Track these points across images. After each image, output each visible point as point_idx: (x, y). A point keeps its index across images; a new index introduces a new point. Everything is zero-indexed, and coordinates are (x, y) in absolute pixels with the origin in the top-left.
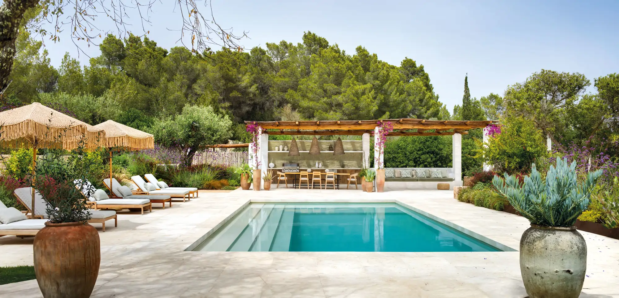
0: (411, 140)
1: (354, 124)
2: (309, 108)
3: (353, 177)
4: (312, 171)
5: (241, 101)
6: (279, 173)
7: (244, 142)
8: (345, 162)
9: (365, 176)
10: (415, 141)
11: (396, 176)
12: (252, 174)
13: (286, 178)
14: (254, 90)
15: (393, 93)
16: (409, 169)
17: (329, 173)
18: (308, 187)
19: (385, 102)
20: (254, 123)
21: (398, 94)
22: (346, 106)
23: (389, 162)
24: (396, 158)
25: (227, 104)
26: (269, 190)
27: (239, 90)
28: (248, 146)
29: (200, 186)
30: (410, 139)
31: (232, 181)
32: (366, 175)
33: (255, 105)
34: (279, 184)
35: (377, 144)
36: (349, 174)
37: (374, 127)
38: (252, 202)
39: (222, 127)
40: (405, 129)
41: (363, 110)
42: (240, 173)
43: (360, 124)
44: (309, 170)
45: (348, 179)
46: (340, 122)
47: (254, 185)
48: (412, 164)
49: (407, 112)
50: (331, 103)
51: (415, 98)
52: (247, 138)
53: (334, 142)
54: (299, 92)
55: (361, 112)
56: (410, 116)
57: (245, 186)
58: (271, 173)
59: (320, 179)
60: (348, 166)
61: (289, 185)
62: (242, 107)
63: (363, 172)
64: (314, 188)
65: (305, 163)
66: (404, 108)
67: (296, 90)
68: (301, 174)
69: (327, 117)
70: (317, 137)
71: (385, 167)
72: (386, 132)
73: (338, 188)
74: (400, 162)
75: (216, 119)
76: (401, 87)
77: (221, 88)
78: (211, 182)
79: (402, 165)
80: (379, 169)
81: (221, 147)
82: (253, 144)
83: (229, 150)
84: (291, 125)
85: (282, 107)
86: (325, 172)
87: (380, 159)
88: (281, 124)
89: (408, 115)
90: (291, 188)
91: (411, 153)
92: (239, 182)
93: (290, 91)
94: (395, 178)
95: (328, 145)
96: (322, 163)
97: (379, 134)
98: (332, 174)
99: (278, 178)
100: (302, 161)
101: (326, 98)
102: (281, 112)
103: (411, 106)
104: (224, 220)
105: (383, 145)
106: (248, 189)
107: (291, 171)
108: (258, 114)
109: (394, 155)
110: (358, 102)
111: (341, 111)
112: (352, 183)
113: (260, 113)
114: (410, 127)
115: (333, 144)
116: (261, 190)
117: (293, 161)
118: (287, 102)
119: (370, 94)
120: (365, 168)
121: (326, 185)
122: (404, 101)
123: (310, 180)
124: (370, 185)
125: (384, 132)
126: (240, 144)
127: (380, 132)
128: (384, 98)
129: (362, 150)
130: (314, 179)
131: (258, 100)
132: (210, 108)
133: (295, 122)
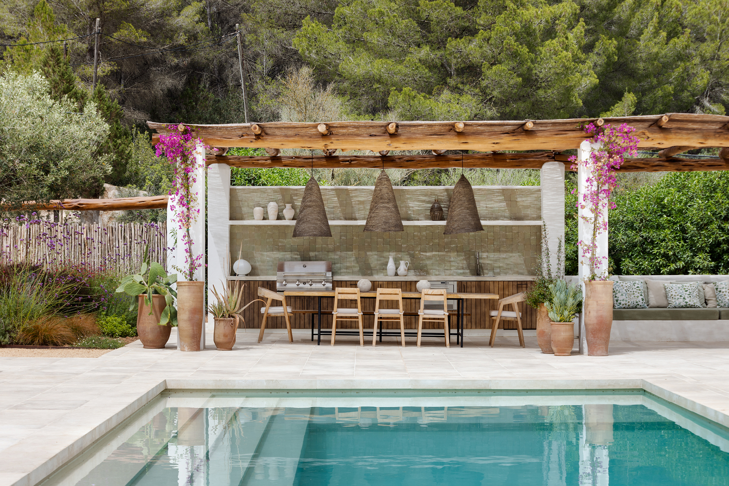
0: (701, 185)
1: (512, 133)
2: (370, 80)
3: (509, 308)
4: (375, 286)
5: (150, 57)
6: (264, 292)
7: (157, 190)
8: (485, 255)
9: (546, 304)
10: (715, 189)
11: (653, 302)
12: (176, 296)
13: (289, 310)
14: (189, 20)
15: (646, 31)
16: (693, 280)
17: (430, 291)
18: (361, 338)
19: (621, 60)
20: (181, 127)
21: (664, 34)
22: (491, 73)
23: (630, 257)
24: (652, 242)
25: (105, 68)
26: (231, 349)
27: (138, 23)
28: (164, 206)
29: (4, 335)
30: (697, 179)
31: (109, 318)
32: (550, 300)
33: (194, 71)
34: (266, 331)
35: (585, 196)
36: (497, 297)
37: (578, 140)
38: (170, 386)
39: (78, 142)
40: (680, 148)
41: (549, 87)
42: (134, 294)
43: (529, 133)
44: (364, 283)
45: (493, 313)
46: (465, 125)
47: (180, 331)
48: (706, 263)
49: (693, 95)
50: (442, 65)
51: (719, 48)
52: (164, 177)
53: (447, 190)
54: (340, 26)
55: (541, 92)
56: (703, 107)
57: (150, 336)
58: (236, 293)
59: (398, 313)
60: (493, 269)
61: (298, 333)
62: (152, 76)
63: (542, 290)
64: (380, 342)
65: (351, 258)
66: (683, 79)
67: (328, 22)
68: (338, 297)
69: (431, 109)
70: (396, 174)
71: (617, 270)
72: (617, 157)
73: (460, 344)
74: (665, 256)
75: (57, 116)
76: (674, 13)
77: (83, 16)
78: (41, 323)
79: (673, 267)
80: (593, 279)
81: (76, 208)
82: (177, 198)
83: (105, 216)
84: (302, 136)
85: (284, 77)
86: (416, 291)
87: (595, 246)
88: (268, 131)
89: (698, 103)
90: (304, 341)
91: (700, 227)
92: (133, 321)
93: (310, 25)
94: (648, 309)
95: (428, 202)
96: (408, 259)
97: (591, 165)
98: (439, 295)
99: (263, 310)
100: (343, 254)
101: (426, 49)
102: (279, 94)
103: (706, 75)
104: (70, 448)
105: (606, 201)
106: (163, 346)
107: (307, 286)
108: (206, 98)
109: (645, 234)
110: (532, 61)
111: (477, 90)
112: (507, 325)
113: (211, 96)
114: (694, 142)
115: (444, 197)
116: (206, 348)
117: (312, 254)
118: (300, 61)
119: (570, 36)
120: (547, 277)
121: (420, 331)
122: (681, 57)
123: (368, 315)
124: (562, 332)
125: (610, 157)
126: (143, 197)
127: (596, 158)
128: (619, 48)
129: (539, 218)
130: (379, 313)
131: (205, 53)
132: (37, 78)
133: (316, 127)
